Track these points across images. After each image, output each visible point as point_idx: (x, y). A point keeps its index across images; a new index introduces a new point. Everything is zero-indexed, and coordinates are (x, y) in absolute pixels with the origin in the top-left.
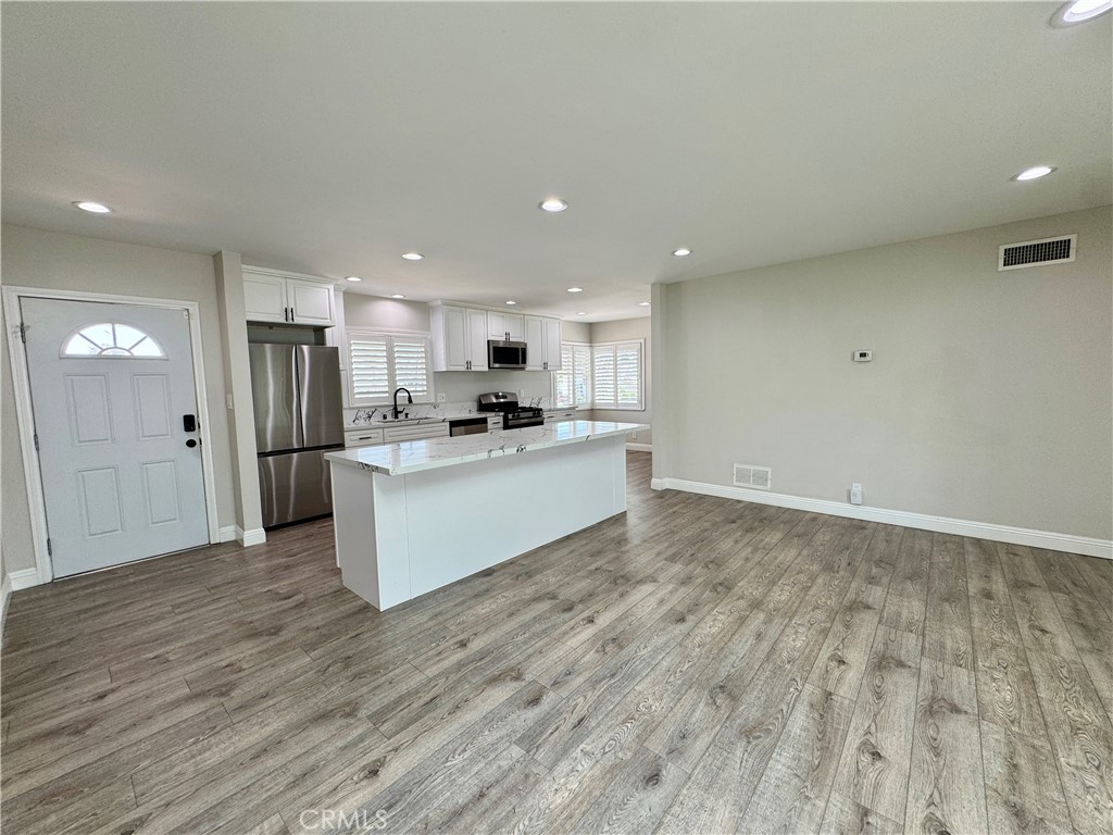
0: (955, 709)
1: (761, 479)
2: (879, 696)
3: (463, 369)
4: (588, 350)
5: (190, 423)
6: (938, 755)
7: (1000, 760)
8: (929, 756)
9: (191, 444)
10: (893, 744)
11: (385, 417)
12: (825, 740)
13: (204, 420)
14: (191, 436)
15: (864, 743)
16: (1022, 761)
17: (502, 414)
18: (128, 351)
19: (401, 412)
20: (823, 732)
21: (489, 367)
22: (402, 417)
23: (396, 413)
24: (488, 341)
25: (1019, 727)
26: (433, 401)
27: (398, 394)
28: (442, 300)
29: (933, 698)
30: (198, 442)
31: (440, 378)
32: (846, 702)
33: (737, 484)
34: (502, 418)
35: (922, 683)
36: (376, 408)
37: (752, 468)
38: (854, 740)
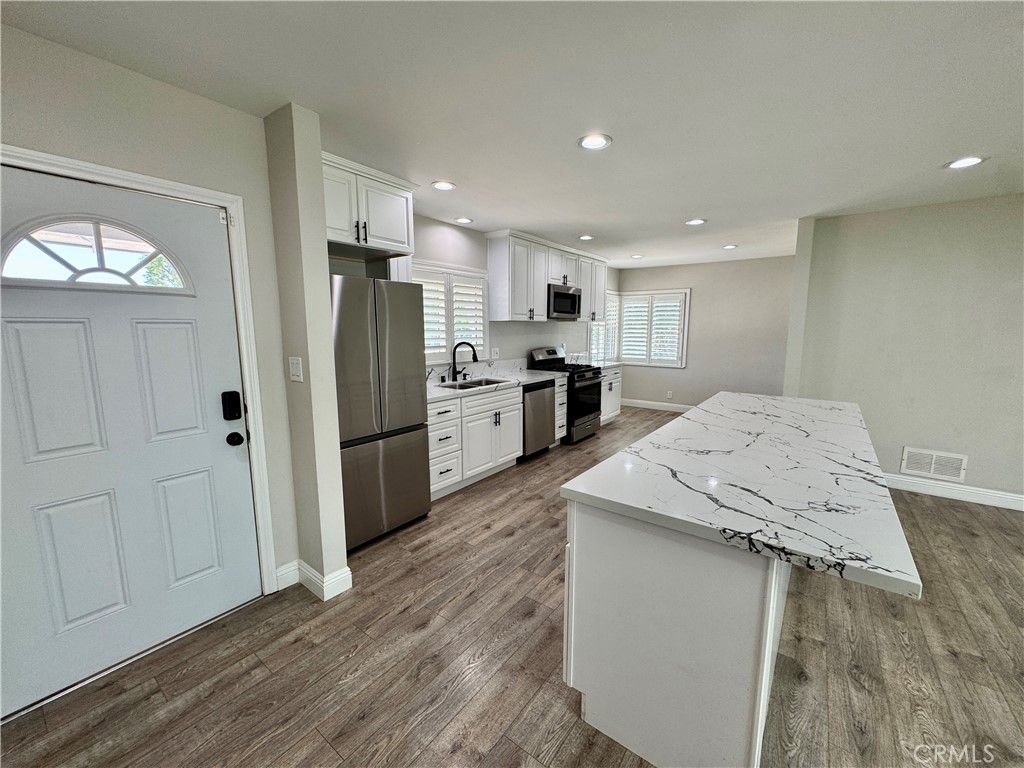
1: (950, 468)
3: (526, 318)
4: (616, 298)
5: (232, 405)
9: (234, 439)
11: (443, 379)
13: (253, 401)
14: (236, 426)
17: (567, 374)
18: (126, 276)
19: (460, 372)
21: (548, 317)
23: (455, 374)
24: (549, 285)
26: (487, 358)
27: (458, 350)
28: (511, 229)
30: (244, 435)
31: (495, 327)
33: (908, 471)
34: (566, 379)
37: (935, 453)
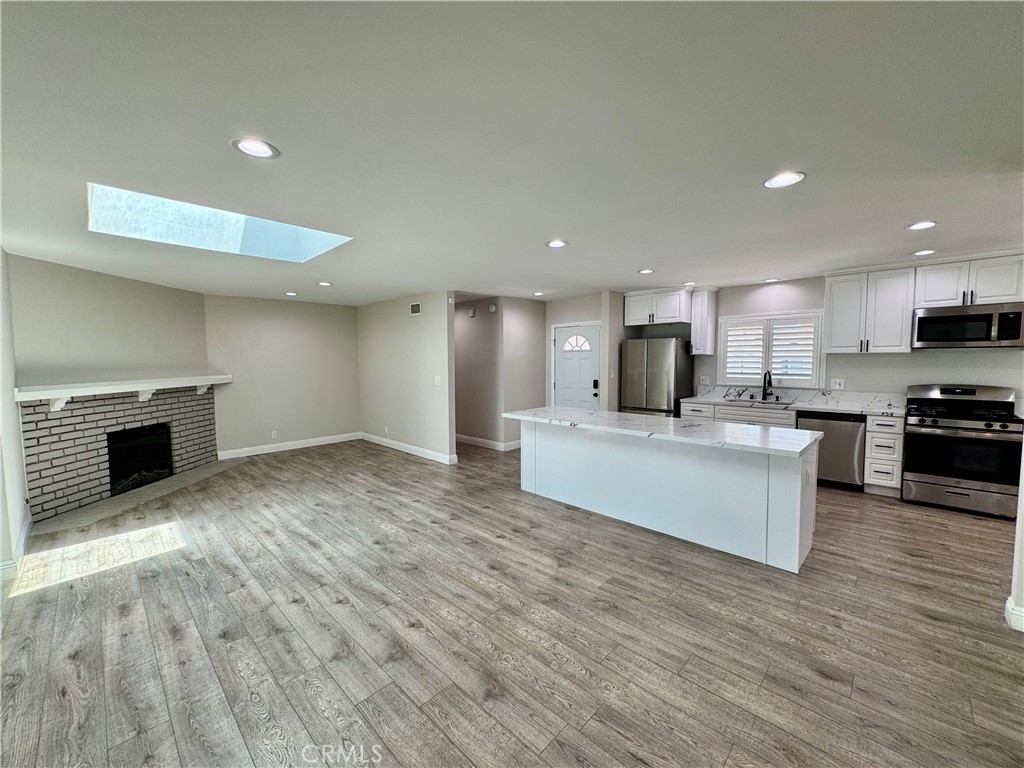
0: (336, 657)
2: (373, 626)
6: (321, 624)
7: (297, 648)
8: (324, 620)
10: (339, 611)
12: (361, 589)
15: (348, 601)
16: (287, 658)
20: (365, 591)
22: (772, 399)
25: (300, 681)
29: (352, 653)
32: (377, 609)
35: (368, 657)
36: (747, 388)
38: (353, 599)
